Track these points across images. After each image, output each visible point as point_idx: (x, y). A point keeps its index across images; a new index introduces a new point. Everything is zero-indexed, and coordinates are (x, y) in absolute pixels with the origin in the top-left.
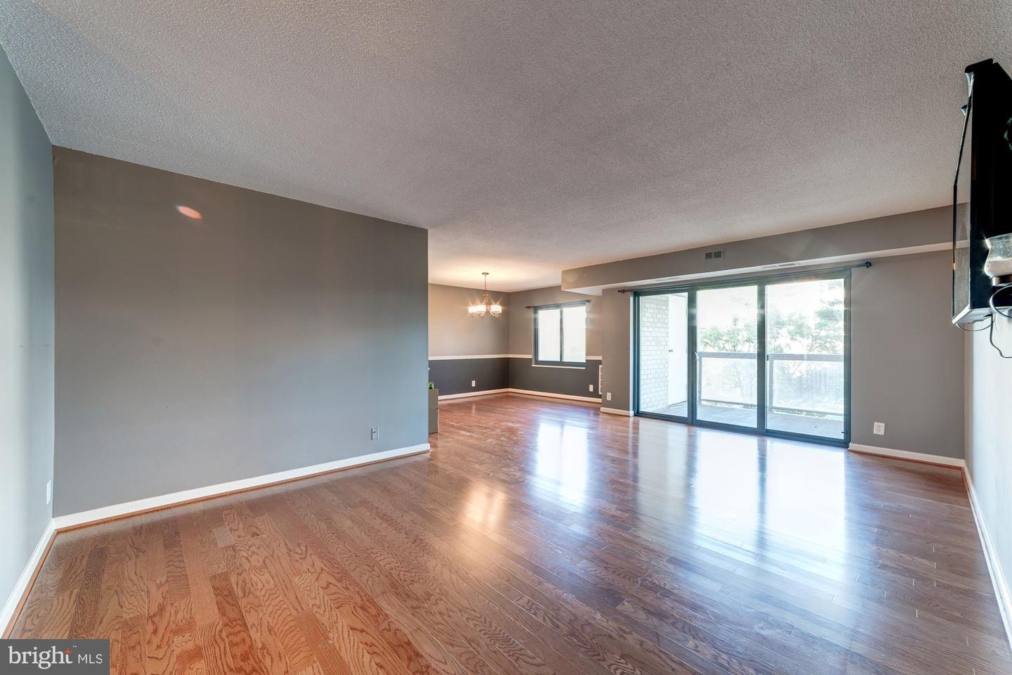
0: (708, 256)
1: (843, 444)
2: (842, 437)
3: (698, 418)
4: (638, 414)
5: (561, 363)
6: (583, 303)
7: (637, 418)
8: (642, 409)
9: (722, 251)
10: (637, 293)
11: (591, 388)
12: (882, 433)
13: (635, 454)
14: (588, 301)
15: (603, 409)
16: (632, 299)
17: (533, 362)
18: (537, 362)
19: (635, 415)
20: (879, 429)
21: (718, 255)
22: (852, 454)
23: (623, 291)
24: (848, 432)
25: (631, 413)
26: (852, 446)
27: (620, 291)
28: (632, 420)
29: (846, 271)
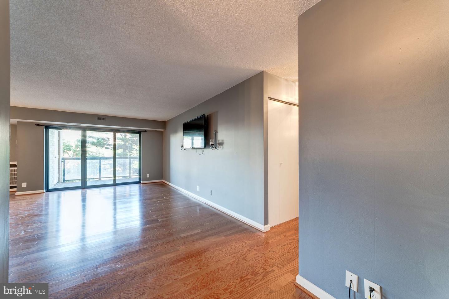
0: (99, 119)
1: (139, 182)
3: (87, 184)
4: (48, 190)
8: (50, 187)
9: (105, 118)
10: (48, 127)
12: (149, 177)
16: (44, 130)
19: (46, 192)
20: (148, 176)
21: (103, 119)
22: (141, 185)
23: (38, 125)
24: (140, 179)
26: (141, 182)
27: (36, 125)
28: (45, 194)
29: (139, 132)
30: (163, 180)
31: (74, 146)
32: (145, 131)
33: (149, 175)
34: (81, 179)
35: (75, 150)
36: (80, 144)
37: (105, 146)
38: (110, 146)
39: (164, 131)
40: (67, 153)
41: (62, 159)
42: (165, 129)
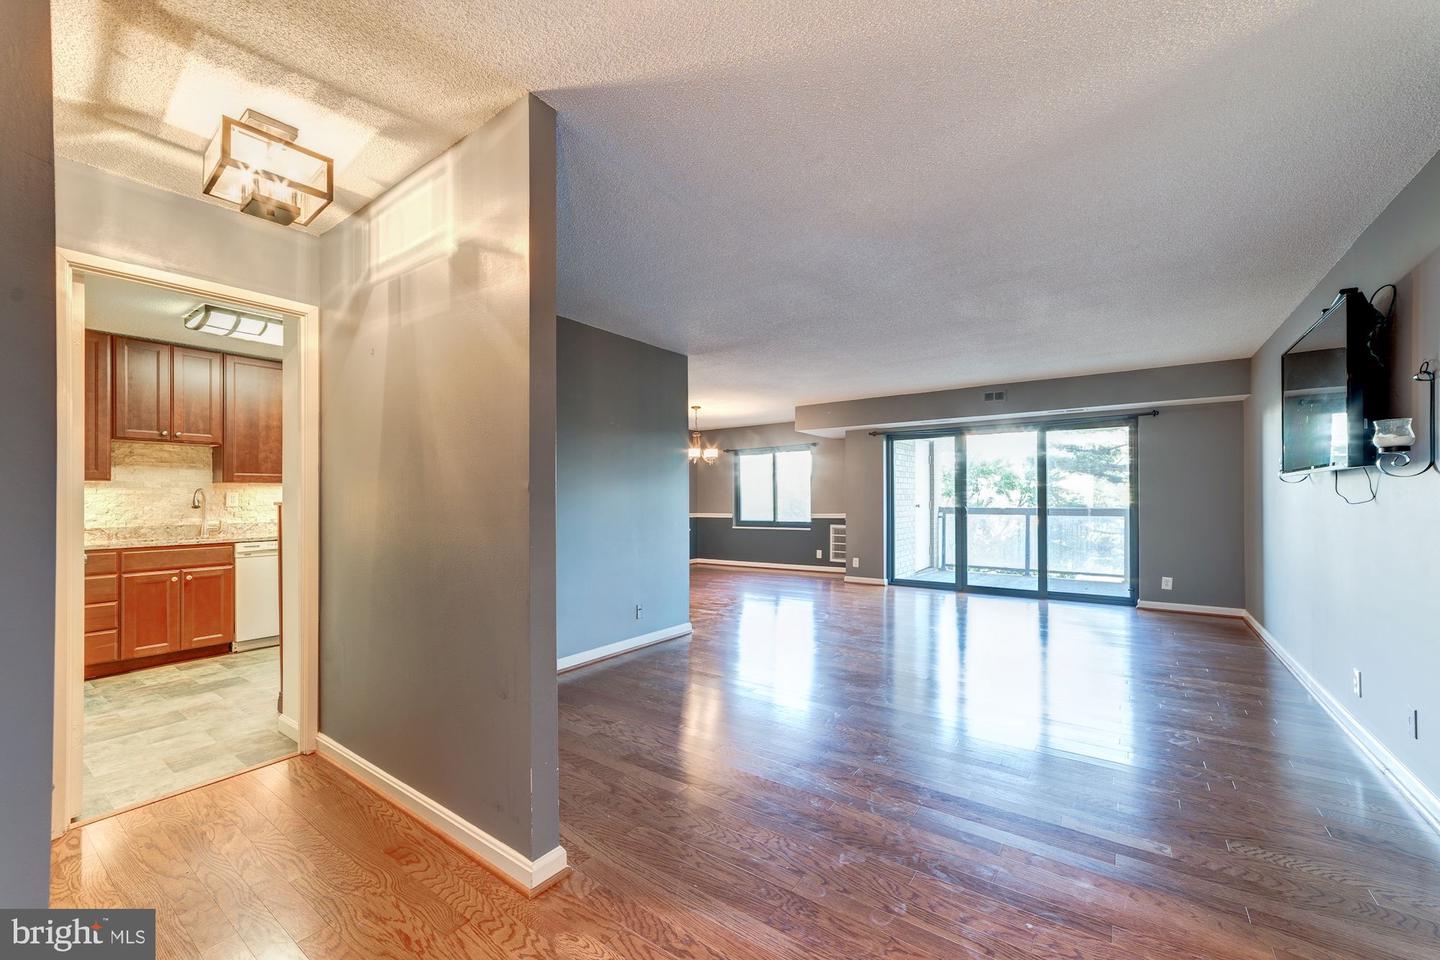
0: (989, 397)
1: (1131, 602)
2: (1127, 594)
3: (969, 583)
4: (893, 582)
5: (774, 523)
6: (807, 447)
7: (891, 587)
8: (897, 576)
10: (891, 436)
11: (819, 555)
12: (1170, 587)
13: (891, 626)
14: (814, 444)
15: (847, 578)
16: (885, 443)
17: (734, 523)
18: (739, 522)
19: (890, 583)
20: (1167, 583)
21: (1000, 396)
22: (1139, 613)
23: (874, 433)
24: (1134, 589)
25: (886, 581)
26: (1141, 603)
27: (870, 434)
28: (886, 589)
29: (1131, 419)
30: (1243, 613)
31: (1022, 477)
32: (1155, 413)
33: (1171, 579)
34: (954, 563)
35: (1025, 486)
36: (1035, 469)
37: (1109, 473)
38: (1121, 472)
39: (1247, 399)
40: (1007, 495)
41: (941, 510)
42: (1250, 393)
